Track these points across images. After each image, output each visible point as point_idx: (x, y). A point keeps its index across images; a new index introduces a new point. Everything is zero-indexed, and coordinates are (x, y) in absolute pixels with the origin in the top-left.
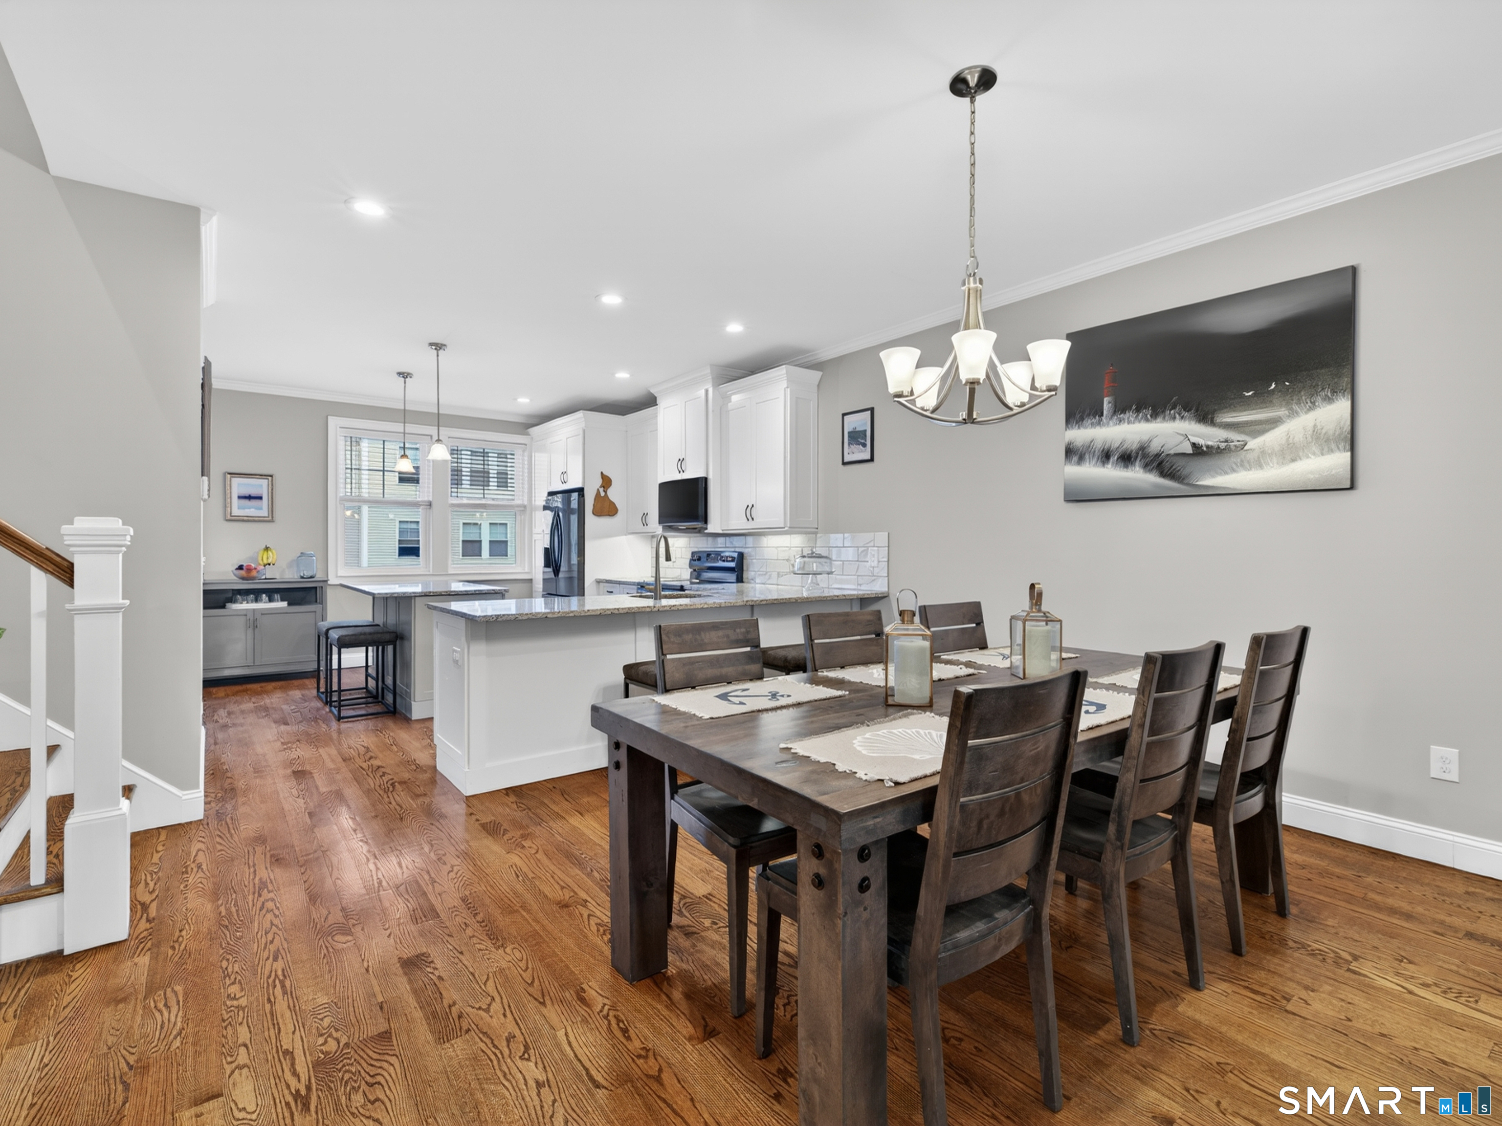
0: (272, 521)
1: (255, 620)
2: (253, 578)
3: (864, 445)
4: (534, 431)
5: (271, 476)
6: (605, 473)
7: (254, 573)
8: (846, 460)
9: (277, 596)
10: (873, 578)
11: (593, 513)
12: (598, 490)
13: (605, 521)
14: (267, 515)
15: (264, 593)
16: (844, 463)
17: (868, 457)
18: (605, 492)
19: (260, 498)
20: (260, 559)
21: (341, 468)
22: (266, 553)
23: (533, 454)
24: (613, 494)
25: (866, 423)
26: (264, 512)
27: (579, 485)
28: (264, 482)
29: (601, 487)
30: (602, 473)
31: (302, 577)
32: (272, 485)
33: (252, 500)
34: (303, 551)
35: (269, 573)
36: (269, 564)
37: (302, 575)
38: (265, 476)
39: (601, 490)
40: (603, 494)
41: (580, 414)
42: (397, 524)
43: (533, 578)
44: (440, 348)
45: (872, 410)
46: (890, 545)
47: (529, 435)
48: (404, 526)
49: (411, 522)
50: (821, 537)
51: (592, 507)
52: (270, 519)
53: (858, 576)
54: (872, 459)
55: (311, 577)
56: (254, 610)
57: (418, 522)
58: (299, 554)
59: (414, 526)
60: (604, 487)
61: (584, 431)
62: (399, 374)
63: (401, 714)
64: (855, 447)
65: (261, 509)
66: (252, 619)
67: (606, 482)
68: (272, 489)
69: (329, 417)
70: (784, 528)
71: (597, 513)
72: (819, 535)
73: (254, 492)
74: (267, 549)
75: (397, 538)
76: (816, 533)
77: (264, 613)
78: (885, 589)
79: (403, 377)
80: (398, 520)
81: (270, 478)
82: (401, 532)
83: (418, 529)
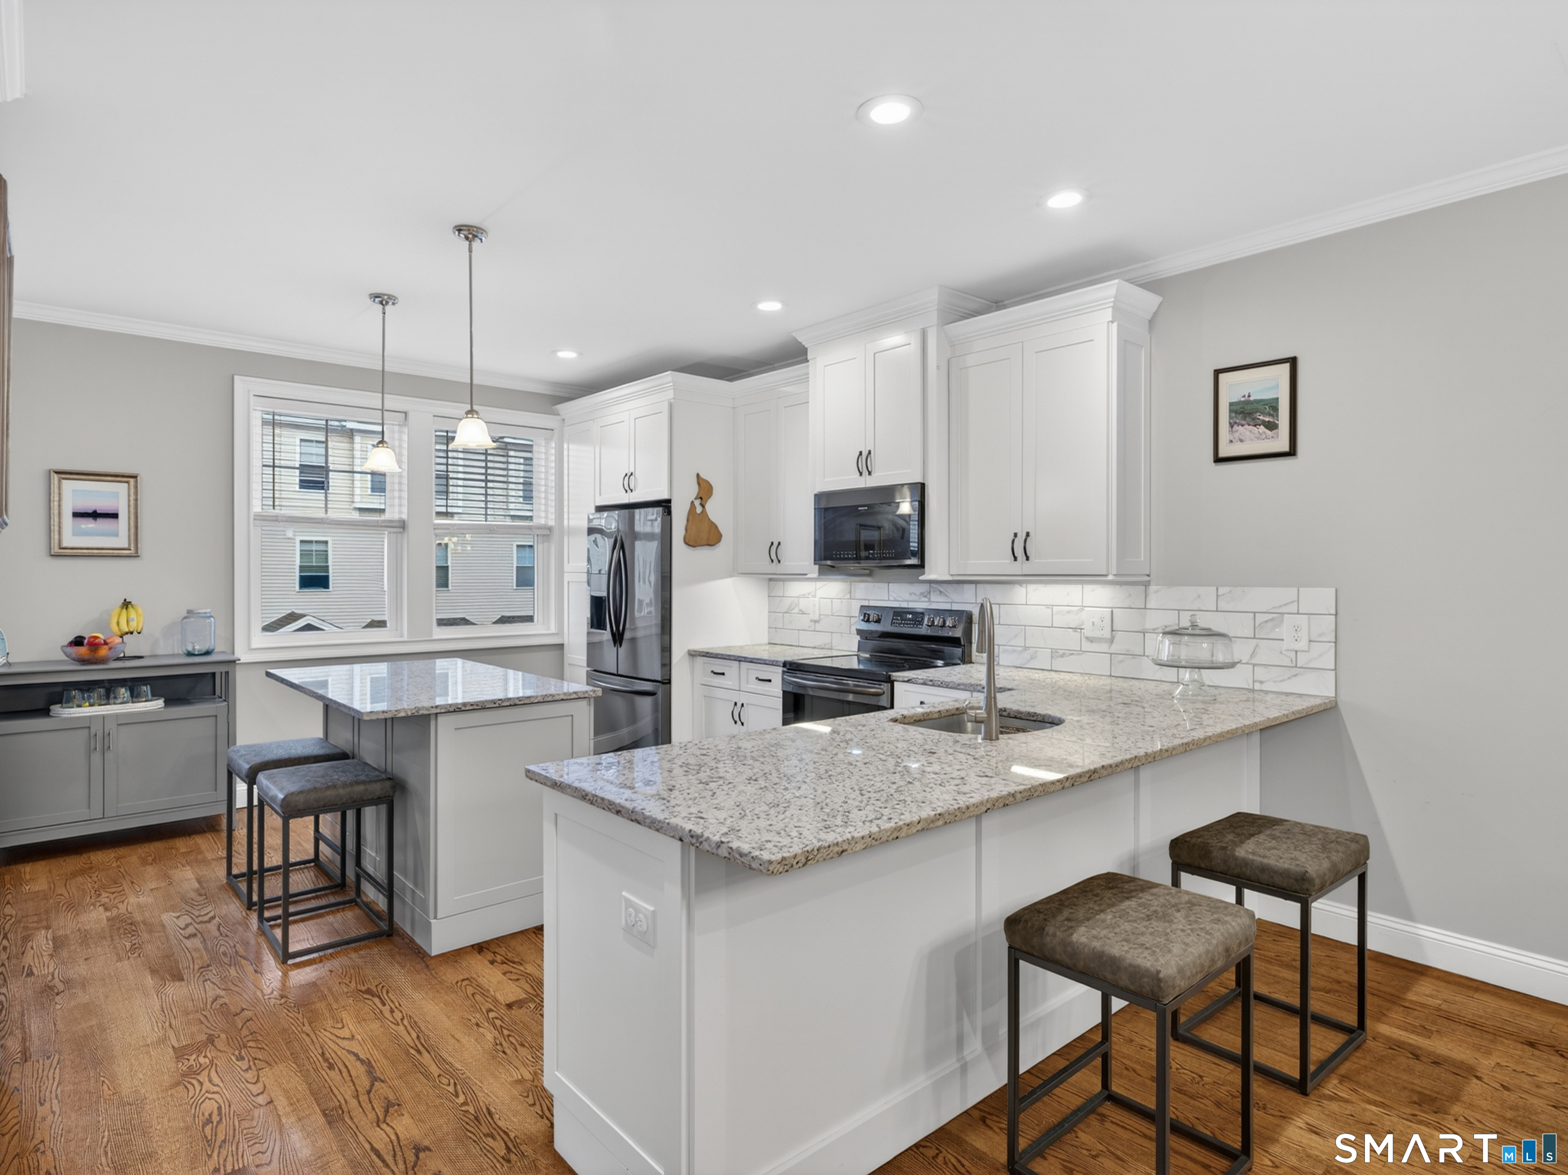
0: (136, 556)
1: (106, 736)
2: (103, 661)
3: (1272, 426)
4: (566, 408)
5: (135, 477)
6: (702, 476)
7: (103, 652)
8: (1222, 454)
9: (146, 689)
10: (1294, 671)
11: (686, 543)
12: (692, 502)
13: (703, 553)
14: (126, 546)
15: (122, 686)
16: (1218, 460)
17: (1286, 448)
18: (703, 506)
19: (115, 516)
20: (114, 621)
21: (256, 463)
22: (124, 610)
23: (565, 446)
24: (715, 510)
25: (1277, 387)
26: (122, 541)
27: (661, 494)
28: (121, 489)
29: (696, 499)
30: (698, 475)
31: (190, 654)
32: (136, 493)
33: (98, 520)
34: (191, 608)
35: (132, 646)
36: (132, 633)
37: (190, 649)
38: (123, 476)
39: (697, 503)
40: (699, 510)
41: (668, 377)
42: (298, 544)
43: (566, 642)
44: (475, 236)
45: (1293, 362)
46: (1340, 611)
47: (558, 414)
48: (307, 547)
49: (317, 542)
50: (1157, 592)
51: (683, 532)
52: (132, 553)
53: (1254, 665)
54: (1292, 452)
55: (208, 653)
56: (104, 717)
57: (326, 542)
58: (185, 614)
59: (321, 547)
60: (701, 498)
61: (671, 406)
62: (375, 296)
63: (403, 935)
64: (1245, 431)
65: (116, 535)
66: (100, 734)
67: (705, 490)
68: (136, 500)
69: (236, 377)
70: (1106, 575)
71: (691, 542)
72: (1153, 588)
73: (102, 505)
74: (126, 604)
75: (298, 563)
76: (1147, 584)
77: (125, 722)
78: (1329, 692)
79: (381, 303)
80: (298, 539)
81: (132, 481)
82: (304, 554)
83: (327, 551)
